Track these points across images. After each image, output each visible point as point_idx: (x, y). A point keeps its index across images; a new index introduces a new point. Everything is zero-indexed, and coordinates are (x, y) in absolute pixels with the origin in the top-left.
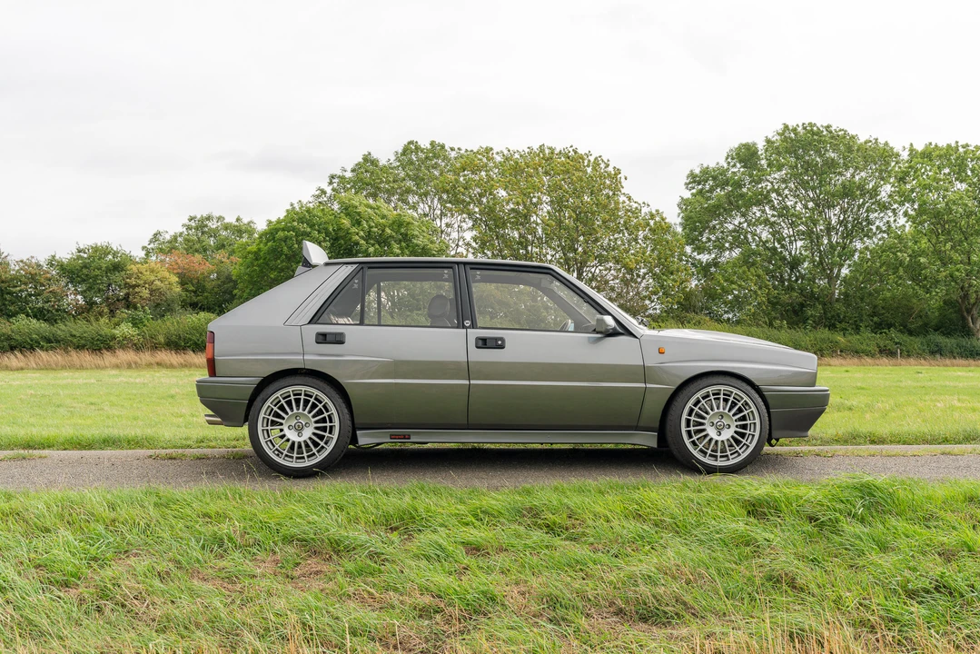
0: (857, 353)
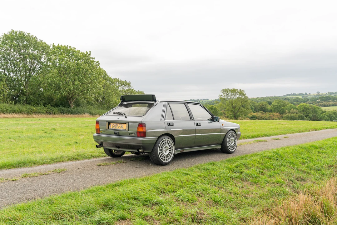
0: (40, 113)
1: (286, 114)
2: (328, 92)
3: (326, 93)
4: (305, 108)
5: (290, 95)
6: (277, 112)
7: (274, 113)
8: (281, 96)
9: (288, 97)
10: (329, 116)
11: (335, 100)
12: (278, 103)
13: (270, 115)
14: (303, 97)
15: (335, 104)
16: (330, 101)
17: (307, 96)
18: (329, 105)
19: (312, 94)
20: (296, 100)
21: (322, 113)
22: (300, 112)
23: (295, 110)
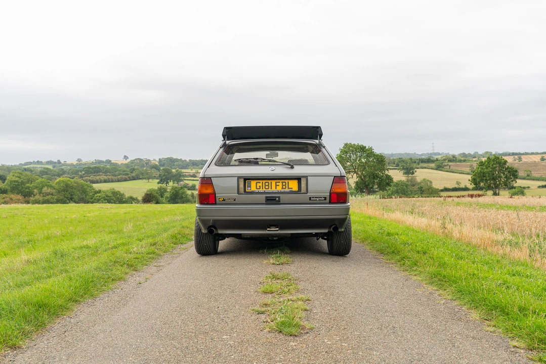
1: (34, 195)
2: (95, 160)
3: (92, 161)
4: (67, 186)
5: (31, 163)
6: (18, 194)
7: (12, 195)
8: (15, 166)
9: (29, 166)
10: (106, 198)
11: (108, 172)
12: (18, 177)
13: (4, 198)
14: (54, 167)
15: (109, 178)
16: (101, 173)
17: (61, 166)
18: (99, 181)
19: (69, 162)
20: (44, 172)
21: (96, 194)
22: (59, 192)
23: (49, 189)
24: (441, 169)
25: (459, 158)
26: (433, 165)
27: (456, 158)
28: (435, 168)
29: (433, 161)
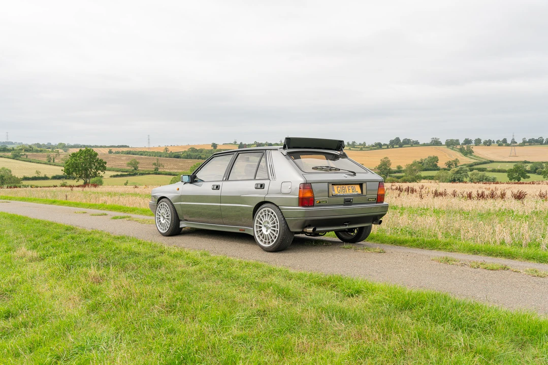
24: (18, 158)
25: (36, 148)
26: (10, 154)
27: (32, 148)
28: (12, 157)
29: (9, 151)
